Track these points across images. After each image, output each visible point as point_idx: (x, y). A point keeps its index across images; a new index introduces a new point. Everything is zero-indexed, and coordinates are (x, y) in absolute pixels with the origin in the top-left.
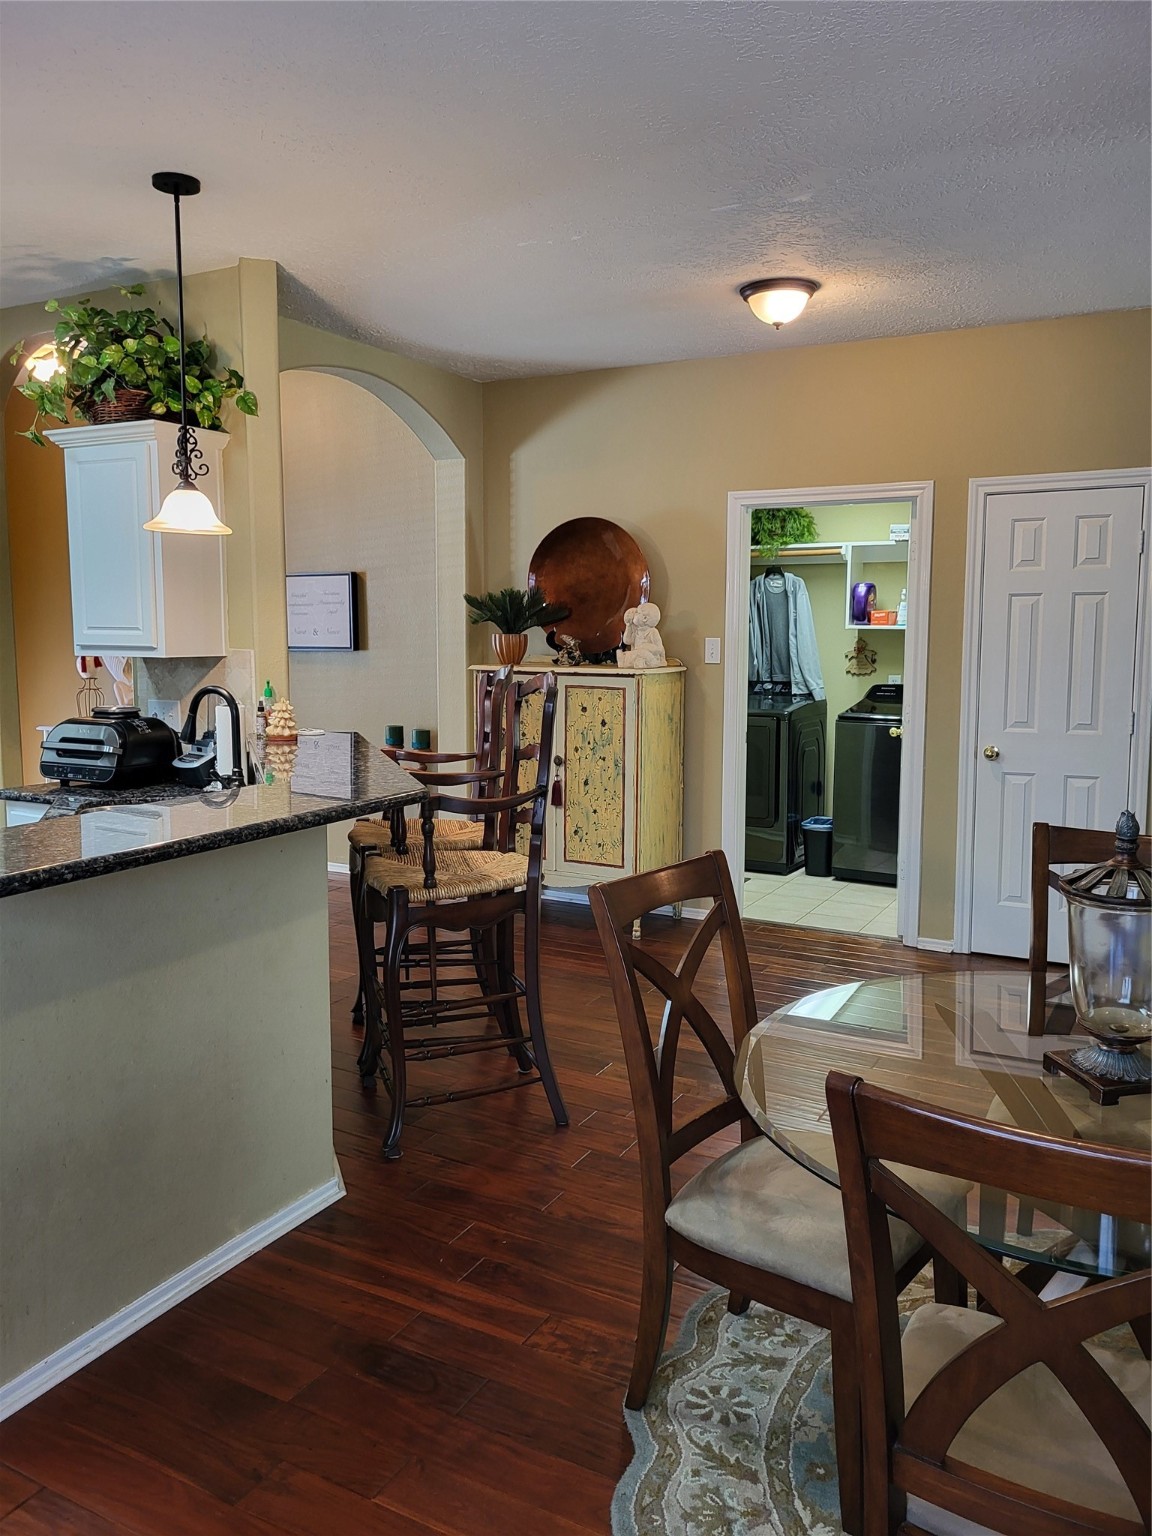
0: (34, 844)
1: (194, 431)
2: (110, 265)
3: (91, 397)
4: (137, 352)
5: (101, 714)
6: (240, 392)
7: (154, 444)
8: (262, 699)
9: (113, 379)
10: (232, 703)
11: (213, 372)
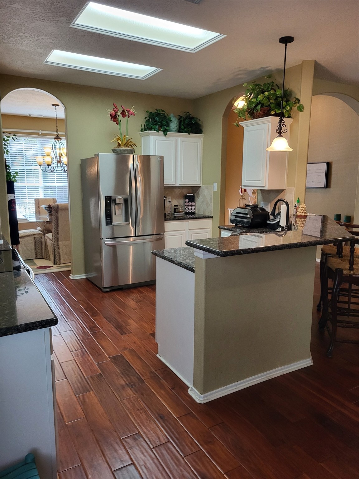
0: (233, 242)
1: (284, 119)
2: (262, 70)
3: (253, 111)
4: (268, 95)
5: (247, 206)
6: (298, 105)
7: (270, 124)
8: (296, 203)
9: (260, 105)
10: (287, 204)
11: (290, 99)
